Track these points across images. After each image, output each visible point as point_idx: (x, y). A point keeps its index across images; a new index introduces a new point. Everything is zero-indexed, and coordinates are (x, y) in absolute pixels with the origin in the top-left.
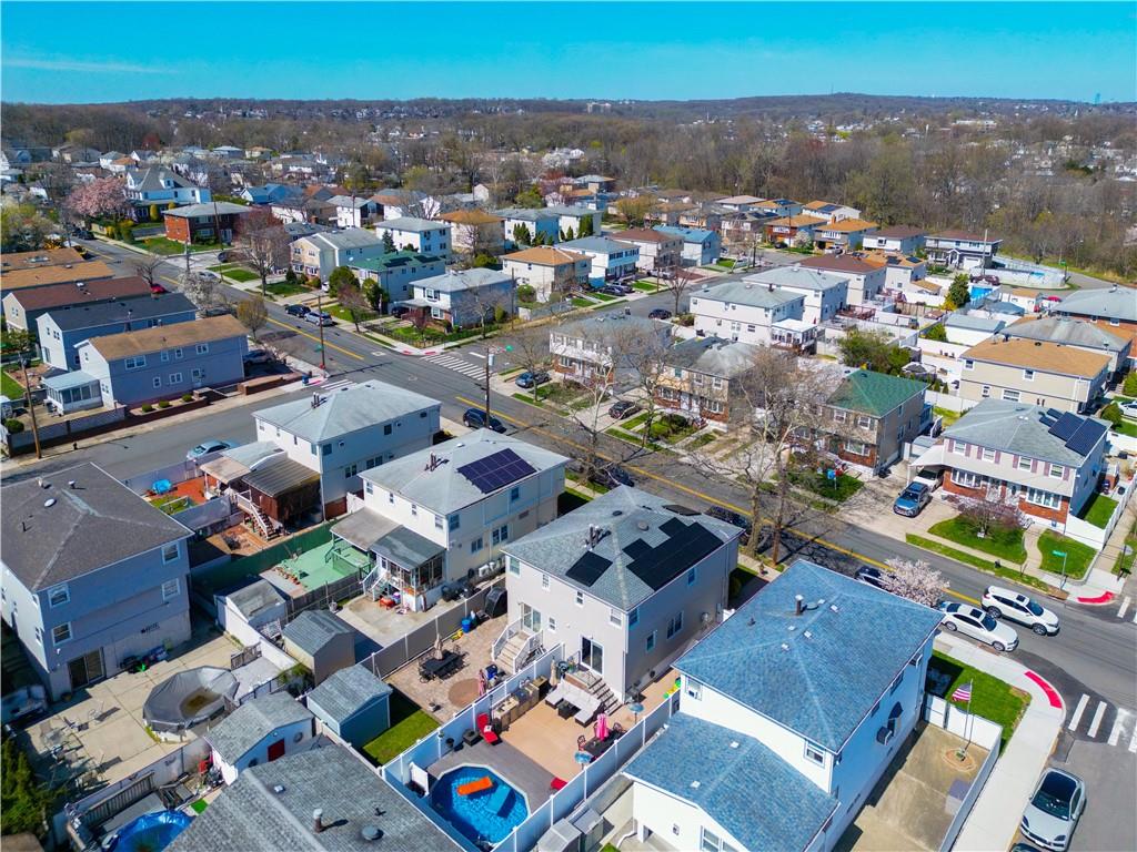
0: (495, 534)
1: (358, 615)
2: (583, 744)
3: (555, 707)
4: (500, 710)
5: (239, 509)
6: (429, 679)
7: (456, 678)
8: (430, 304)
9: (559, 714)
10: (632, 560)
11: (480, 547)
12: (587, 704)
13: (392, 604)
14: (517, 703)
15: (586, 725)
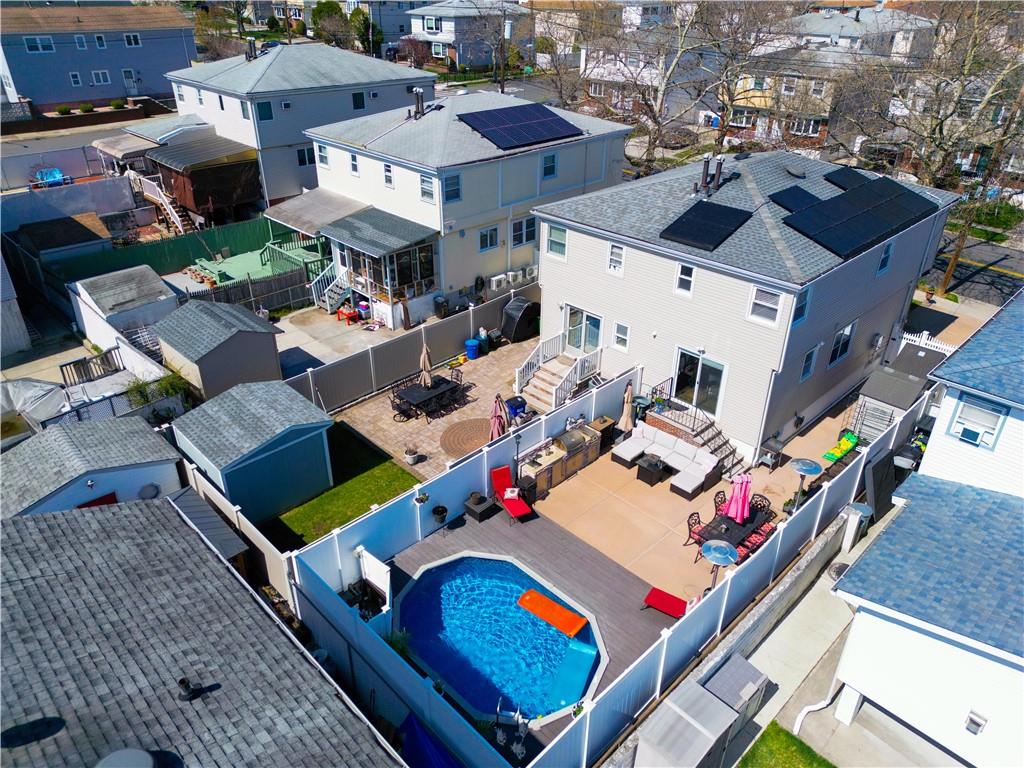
0: (517, 227)
1: (304, 331)
2: (696, 528)
3: (630, 465)
4: (534, 463)
5: (146, 201)
6: (409, 417)
7: (455, 417)
8: (431, 38)
9: (639, 477)
10: (786, 213)
11: (493, 243)
12: (692, 464)
13: (355, 318)
14: (563, 453)
15: (690, 496)
